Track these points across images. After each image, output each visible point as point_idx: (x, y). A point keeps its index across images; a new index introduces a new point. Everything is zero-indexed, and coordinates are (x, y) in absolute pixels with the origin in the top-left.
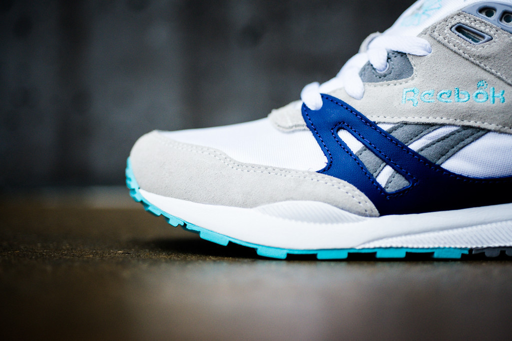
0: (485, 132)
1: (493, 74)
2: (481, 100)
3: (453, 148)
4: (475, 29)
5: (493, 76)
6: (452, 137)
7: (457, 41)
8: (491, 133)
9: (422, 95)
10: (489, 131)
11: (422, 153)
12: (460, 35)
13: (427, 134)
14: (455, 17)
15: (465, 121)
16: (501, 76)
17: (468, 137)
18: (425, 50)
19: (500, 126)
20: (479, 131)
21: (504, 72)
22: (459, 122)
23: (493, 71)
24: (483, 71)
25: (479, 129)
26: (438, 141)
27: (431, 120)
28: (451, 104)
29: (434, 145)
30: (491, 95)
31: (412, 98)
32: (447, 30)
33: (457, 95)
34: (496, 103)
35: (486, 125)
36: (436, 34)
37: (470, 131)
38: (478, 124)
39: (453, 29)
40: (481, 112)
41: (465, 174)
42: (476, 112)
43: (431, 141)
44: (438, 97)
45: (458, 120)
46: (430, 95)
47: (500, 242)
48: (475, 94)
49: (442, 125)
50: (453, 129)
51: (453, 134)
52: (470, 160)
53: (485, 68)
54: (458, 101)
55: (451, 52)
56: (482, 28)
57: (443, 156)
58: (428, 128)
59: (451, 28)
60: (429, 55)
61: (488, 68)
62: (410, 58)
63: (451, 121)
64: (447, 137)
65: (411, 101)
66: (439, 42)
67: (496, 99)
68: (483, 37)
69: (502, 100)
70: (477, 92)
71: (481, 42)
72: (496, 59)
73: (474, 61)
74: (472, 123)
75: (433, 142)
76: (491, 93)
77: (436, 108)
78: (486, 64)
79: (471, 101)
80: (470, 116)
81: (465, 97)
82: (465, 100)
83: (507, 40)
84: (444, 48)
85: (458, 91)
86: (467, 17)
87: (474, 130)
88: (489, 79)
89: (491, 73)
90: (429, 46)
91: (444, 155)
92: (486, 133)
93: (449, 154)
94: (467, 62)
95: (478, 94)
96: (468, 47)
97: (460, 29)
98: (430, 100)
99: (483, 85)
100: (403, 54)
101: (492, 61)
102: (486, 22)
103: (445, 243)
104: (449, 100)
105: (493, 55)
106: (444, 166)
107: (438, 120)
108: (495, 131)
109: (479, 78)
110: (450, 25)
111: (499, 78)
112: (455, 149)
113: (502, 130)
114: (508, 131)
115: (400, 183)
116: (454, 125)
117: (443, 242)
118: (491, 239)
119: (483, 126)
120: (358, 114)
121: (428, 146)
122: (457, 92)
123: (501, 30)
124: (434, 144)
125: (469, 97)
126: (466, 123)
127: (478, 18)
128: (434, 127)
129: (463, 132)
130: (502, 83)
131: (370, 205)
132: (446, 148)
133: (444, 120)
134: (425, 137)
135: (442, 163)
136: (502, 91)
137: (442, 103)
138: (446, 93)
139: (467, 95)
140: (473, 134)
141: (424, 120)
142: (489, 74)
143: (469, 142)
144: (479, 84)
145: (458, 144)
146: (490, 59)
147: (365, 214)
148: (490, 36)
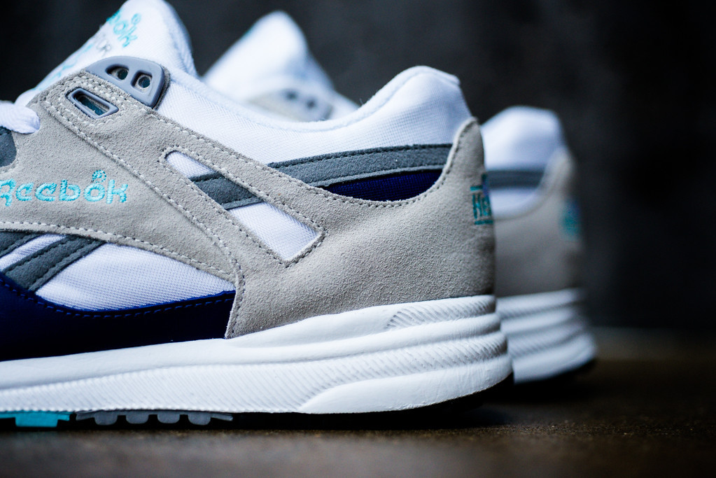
0: (97, 245)
1: (115, 161)
2: (94, 198)
3: (54, 266)
4: (98, 96)
5: (115, 164)
6: (53, 250)
7: (72, 113)
8: (108, 245)
9: (19, 190)
10: (104, 243)
11: (10, 274)
12: (79, 104)
13: (19, 246)
14: (75, 79)
15: (72, 228)
16: (124, 164)
17: (75, 251)
18: (32, 125)
19: (119, 236)
20: (91, 243)
21: (128, 158)
22: (64, 230)
23: (115, 157)
24: (102, 156)
25: (90, 240)
26: (35, 256)
27: (26, 226)
28: (53, 203)
29: (29, 263)
30: (109, 192)
31: (6, 194)
32: (62, 98)
33: (63, 191)
34: (113, 202)
35: (100, 235)
36: (47, 102)
37: (77, 242)
38: (90, 232)
39: (70, 96)
40: (91, 215)
41: (69, 305)
42: (85, 215)
43: (24, 256)
44: (37, 193)
45: (62, 227)
46: (28, 191)
47: (117, 403)
48: (87, 190)
49: (40, 234)
50: (57, 238)
51: (54, 246)
52: (75, 283)
53: (104, 151)
54: (63, 200)
55: (63, 129)
56: (107, 96)
57: (39, 278)
58: (22, 238)
59: (67, 95)
60: (37, 131)
61: (108, 152)
62: (14, 136)
63: (52, 227)
64: (47, 251)
65: (4, 199)
66: (50, 114)
67: (115, 197)
68: (108, 108)
69: (123, 198)
70: (91, 186)
71: (103, 115)
72: (120, 140)
73: (91, 142)
74: (81, 231)
75: (27, 257)
76: (110, 188)
77: (32, 209)
78: (106, 146)
79: (81, 200)
80: (78, 221)
81: (74, 194)
82: (73, 197)
83: (135, 112)
84: (56, 124)
85: (66, 184)
86: (91, 80)
87: (84, 241)
88: (108, 168)
89: (112, 159)
90: (36, 119)
91: (42, 277)
92: (100, 246)
93: (48, 275)
94: (83, 143)
95: (91, 189)
96: (85, 122)
97: (81, 96)
98: (27, 198)
99: (101, 177)
100: (9, 132)
101: (114, 141)
102: (112, 86)
103: (32, 405)
104: (50, 198)
105: (115, 134)
106: (40, 293)
107: (35, 227)
108: (110, 243)
109: (95, 166)
110: (66, 92)
111: (122, 166)
112: (56, 268)
113: (122, 241)
114: (129, 243)
116: (55, 233)
117: (29, 403)
118: (105, 399)
119: (94, 235)
121: (20, 264)
122: (64, 186)
123: (131, 98)
124: (29, 261)
125: (79, 193)
126: (73, 231)
127: (102, 80)
128: (29, 237)
129: (69, 244)
130: (126, 173)
132: (44, 266)
133: (43, 227)
134: (17, 250)
135: (37, 289)
136: (125, 185)
137: (41, 201)
138: (49, 188)
139: (77, 191)
140: (82, 247)
141: (17, 226)
142: (110, 160)
143: (75, 258)
144: (95, 175)
145: (61, 261)
146: (110, 139)
148: (115, 106)
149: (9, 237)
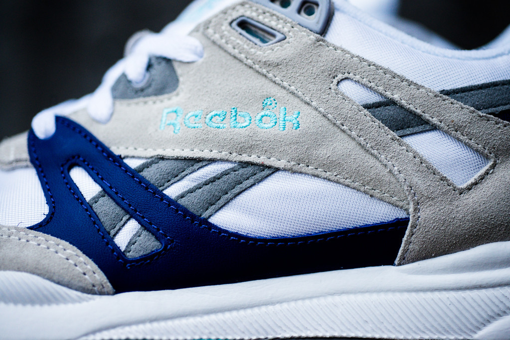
0: (271, 172)
1: (285, 88)
2: (266, 126)
3: (227, 193)
4: (263, 24)
5: (285, 92)
6: (225, 178)
7: (238, 41)
8: (280, 172)
9: (187, 117)
10: (277, 170)
11: (182, 202)
12: (244, 32)
13: (190, 173)
14: (238, 7)
15: (244, 155)
16: (296, 92)
17: (248, 179)
18: (195, 53)
19: (293, 163)
20: (264, 170)
21: (299, 85)
22: (235, 157)
23: (285, 84)
24: (272, 84)
25: (263, 167)
26: (206, 184)
27: (196, 154)
28: (224, 130)
29: (200, 190)
30: (281, 119)
31: (173, 121)
32: (225, 27)
33: (234, 118)
34: (287, 129)
35: (273, 162)
36: (210, 31)
37: (250, 170)
38: (263, 160)
39: (234, 24)
40: (264, 142)
41: (243, 232)
42: (258, 142)
43: (195, 184)
44: (207, 120)
45: (234, 154)
46: (197, 118)
47: (292, 331)
48: (259, 117)
49: (212, 161)
50: (230, 166)
51: (226, 173)
52: (248, 210)
53: (274, 79)
54: (234, 127)
55: (229, 57)
56: (273, 24)
57: (212, 205)
58: (193, 166)
59: (231, 23)
60: (201, 60)
61: (278, 79)
62: (176, 65)
63: (224, 154)
64: (219, 179)
65: (172, 127)
66: (214, 43)
67: (287, 124)
68: (274, 36)
69: (295, 125)
70: (262, 113)
71: (271, 42)
72: (289, 67)
73: (260, 70)
74: (253, 158)
75: (199, 184)
76: (282, 116)
77: (204, 137)
78: (276, 74)
79: (253, 127)
80: (250, 149)
81: (245, 121)
82: (244, 125)
83: (305, 40)
84: (221, 52)
85: (236, 111)
86: (254, 8)
87: (257, 168)
88: (279, 95)
89: (282, 87)
90: (200, 48)
91: (214, 204)
92: (273, 173)
93: (221, 202)
94: (250, 71)
95: (262, 117)
96: (252, 50)
97: (244, 25)
98: (196, 125)
99: (271, 104)
100: (168, 61)
101: (284, 69)
102: (278, 14)
103: (210, 333)
104: (221, 125)
105: (285, 61)
106: (214, 220)
107: (206, 154)
108: (285, 170)
109: (265, 93)
110: (230, 20)
111: (293, 93)
112: (229, 195)
113: (296, 168)
114: (303, 170)
115: (149, 244)
116: (227, 161)
117: (207, 331)
118: (280, 327)
119: (267, 162)
120: (98, 144)
121: (191, 191)
122: (234, 114)
123: (298, 26)
124: (200, 188)
125: (250, 120)
126: (245, 158)
127: (267, 9)
128: (200, 164)
129: (241, 171)
130: (297, 100)
131: (100, 277)
132: (216, 193)
133: (214, 154)
134: (187, 177)
135: (210, 216)
136: (296, 112)
137: (212, 129)
138: (219, 115)
139: (247, 118)
140: (255, 174)
141: (187, 153)
142: (280, 88)
143: (248, 186)
144: (265, 102)
145: (234, 188)
146: (280, 67)
147: (91, 290)
148: (282, 34)
149: (180, 164)
